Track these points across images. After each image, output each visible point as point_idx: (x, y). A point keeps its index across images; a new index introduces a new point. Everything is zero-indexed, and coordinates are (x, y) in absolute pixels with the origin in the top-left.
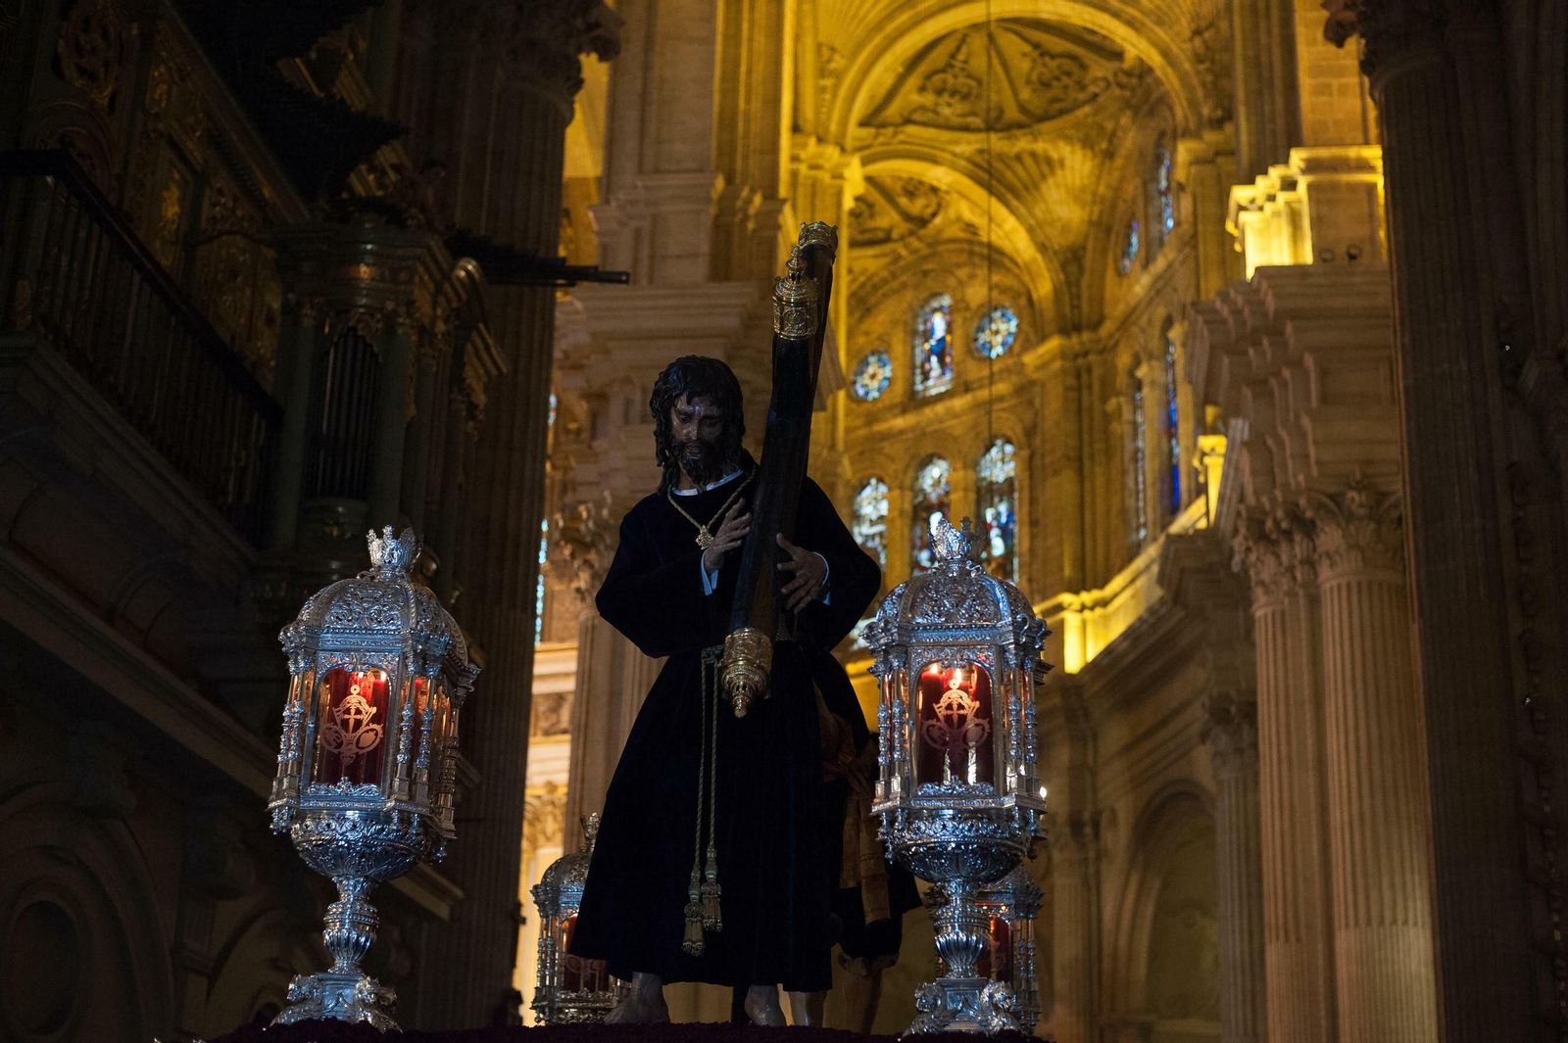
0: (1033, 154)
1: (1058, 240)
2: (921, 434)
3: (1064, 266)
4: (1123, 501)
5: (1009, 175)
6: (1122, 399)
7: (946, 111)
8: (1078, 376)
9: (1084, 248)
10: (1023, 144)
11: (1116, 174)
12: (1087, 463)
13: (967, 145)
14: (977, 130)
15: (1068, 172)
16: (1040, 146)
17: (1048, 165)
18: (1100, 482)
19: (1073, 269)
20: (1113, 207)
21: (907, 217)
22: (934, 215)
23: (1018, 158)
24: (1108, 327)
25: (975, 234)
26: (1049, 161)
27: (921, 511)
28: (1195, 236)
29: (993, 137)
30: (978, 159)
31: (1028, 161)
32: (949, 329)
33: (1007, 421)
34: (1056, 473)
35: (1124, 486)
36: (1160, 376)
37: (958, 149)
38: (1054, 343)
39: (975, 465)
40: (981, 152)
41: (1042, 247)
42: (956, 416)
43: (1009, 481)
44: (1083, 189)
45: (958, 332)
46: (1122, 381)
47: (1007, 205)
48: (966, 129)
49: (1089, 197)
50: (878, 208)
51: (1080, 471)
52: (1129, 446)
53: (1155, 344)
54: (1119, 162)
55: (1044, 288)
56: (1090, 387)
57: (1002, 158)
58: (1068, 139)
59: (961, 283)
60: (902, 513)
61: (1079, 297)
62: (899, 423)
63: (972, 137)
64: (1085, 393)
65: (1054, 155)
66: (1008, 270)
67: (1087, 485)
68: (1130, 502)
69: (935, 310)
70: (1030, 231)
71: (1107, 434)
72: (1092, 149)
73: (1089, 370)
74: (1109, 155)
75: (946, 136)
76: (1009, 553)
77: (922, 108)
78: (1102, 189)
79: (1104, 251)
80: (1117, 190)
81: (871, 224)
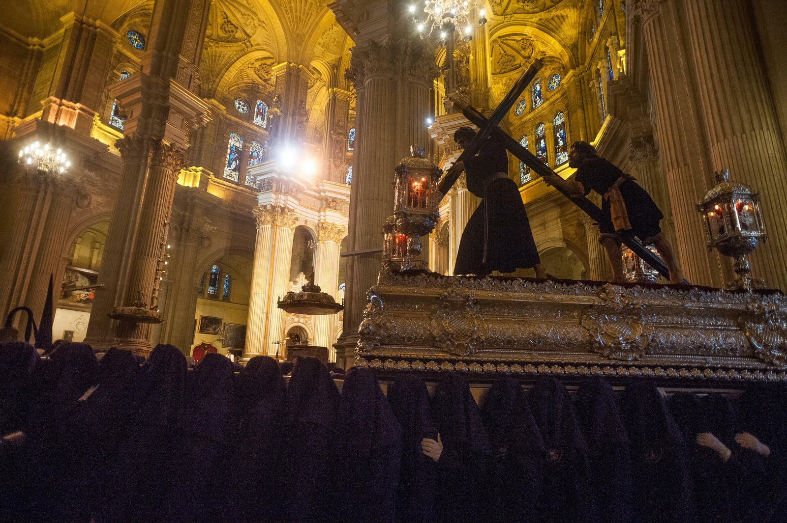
0: (557, 16)
1: (569, 43)
2: (535, 118)
3: (572, 50)
4: (598, 112)
5: (550, 26)
6: (594, 81)
7: (527, 8)
8: (580, 82)
9: (578, 42)
10: (554, 13)
11: (585, 12)
12: (585, 106)
13: (535, 18)
14: (539, 12)
15: (569, 19)
16: (559, 13)
17: (563, 18)
18: (590, 110)
19: (575, 50)
20: (586, 24)
21: (524, 57)
22: (532, 53)
23: (553, 19)
24: (588, 60)
25: (545, 54)
26: (563, 17)
27: (538, 141)
28: (613, 5)
29: (543, 13)
30: (540, 22)
31: (556, 19)
32: (541, 88)
33: (560, 106)
34: (575, 112)
35: (597, 107)
36: (606, 65)
37: (533, 20)
38: (571, 72)
39: (552, 122)
40: (540, 20)
41: (564, 46)
42: (544, 109)
43: (563, 123)
44: (575, 23)
45: (543, 86)
46: (594, 75)
47: (551, 35)
48: (535, 13)
49: (577, 25)
50: (516, 57)
51: (583, 109)
52: (598, 95)
53: (603, 54)
54: (586, 7)
55: (566, 59)
56: (584, 83)
57: (547, 20)
58: (567, 7)
59: (543, 72)
60: (532, 142)
61: (578, 58)
62: (529, 116)
63: (537, 14)
64: (582, 85)
65: (564, 14)
66: (556, 62)
67: (586, 112)
68: (600, 111)
69: (537, 84)
70: (559, 42)
71: (591, 94)
72: (576, 7)
73: (583, 78)
74: (582, 7)
75: (528, 16)
76: (565, 144)
77: (519, 8)
78: (581, 20)
79: (584, 41)
80: (586, 18)
81: (515, 63)
